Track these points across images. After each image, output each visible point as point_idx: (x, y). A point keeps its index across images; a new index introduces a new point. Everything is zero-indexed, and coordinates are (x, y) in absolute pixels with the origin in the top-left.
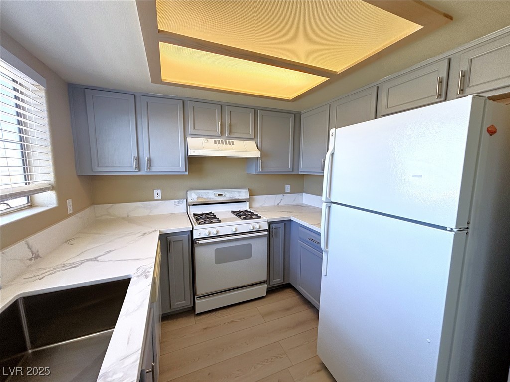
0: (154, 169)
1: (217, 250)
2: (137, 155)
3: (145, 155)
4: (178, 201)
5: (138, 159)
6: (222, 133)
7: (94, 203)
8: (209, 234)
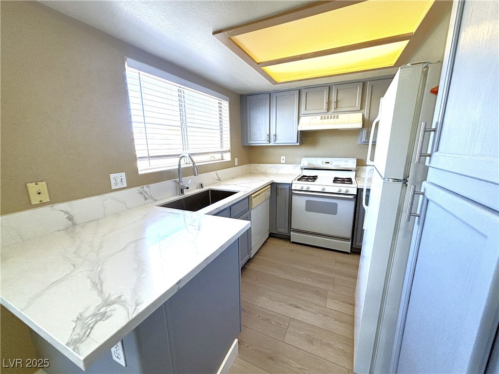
0: (277, 142)
1: (307, 201)
2: (268, 133)
3: (273, 132)
4: (295, 165)
5: (269, 135)
6: (328, 110)
7: (250, 163)
8: (302, 188)
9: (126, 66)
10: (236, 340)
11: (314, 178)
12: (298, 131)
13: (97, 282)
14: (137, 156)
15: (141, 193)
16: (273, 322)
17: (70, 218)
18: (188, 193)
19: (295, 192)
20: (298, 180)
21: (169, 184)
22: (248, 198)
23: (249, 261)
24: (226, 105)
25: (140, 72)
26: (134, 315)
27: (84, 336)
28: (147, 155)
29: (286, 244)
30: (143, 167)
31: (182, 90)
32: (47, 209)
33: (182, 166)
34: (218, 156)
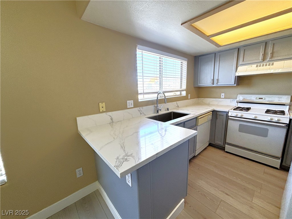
0: (219, 84)
1: (240, 125)
2: (213, 78)
3: (216, 78)
4: (232, 99)
5: (213, 80)
6: (264, 59)
7: (198, 97)
8: (237, 115)
9: (137, 49)
10: (183, 200)
11: (248, 109)
12: (236, 76)
13: (123, 146)
14: (139, 93)
15: (139, 111)
16: (208, 198)
17: (112, 119)
18: (161, 113)
19: (230, 117)
20: (234, 110)
21: (152, 107)
22: (196, 118)
23: (194, 157)
24: (185, 63)
25: (143, 51)
26: (138, 163)
27: (120, 165)
28: (143, 92)
29: (221, 152)
30: (141, 98)
31: (161, 57)
32: (104, 114)
33: (158, 98)
34: (178, 93)
